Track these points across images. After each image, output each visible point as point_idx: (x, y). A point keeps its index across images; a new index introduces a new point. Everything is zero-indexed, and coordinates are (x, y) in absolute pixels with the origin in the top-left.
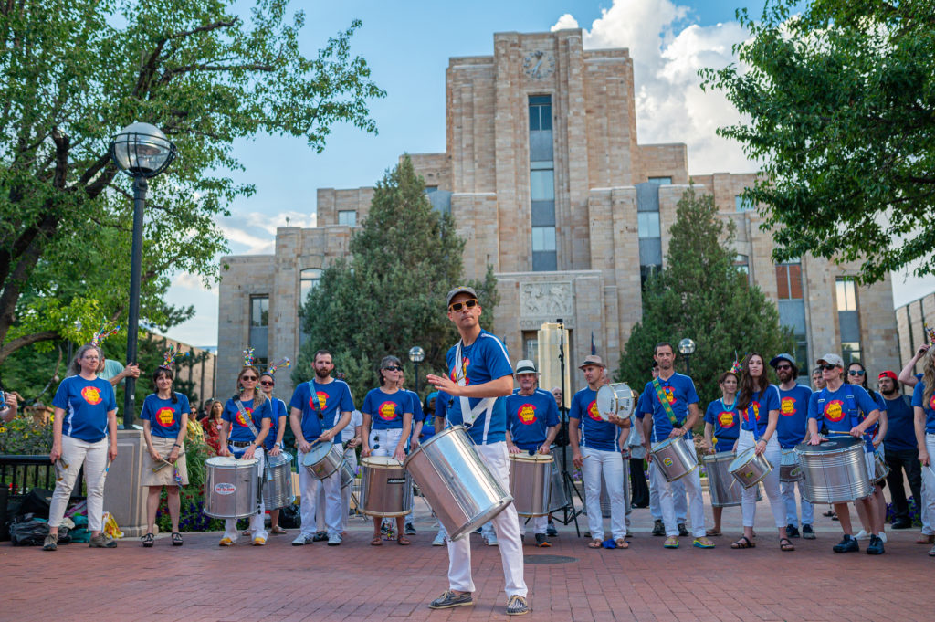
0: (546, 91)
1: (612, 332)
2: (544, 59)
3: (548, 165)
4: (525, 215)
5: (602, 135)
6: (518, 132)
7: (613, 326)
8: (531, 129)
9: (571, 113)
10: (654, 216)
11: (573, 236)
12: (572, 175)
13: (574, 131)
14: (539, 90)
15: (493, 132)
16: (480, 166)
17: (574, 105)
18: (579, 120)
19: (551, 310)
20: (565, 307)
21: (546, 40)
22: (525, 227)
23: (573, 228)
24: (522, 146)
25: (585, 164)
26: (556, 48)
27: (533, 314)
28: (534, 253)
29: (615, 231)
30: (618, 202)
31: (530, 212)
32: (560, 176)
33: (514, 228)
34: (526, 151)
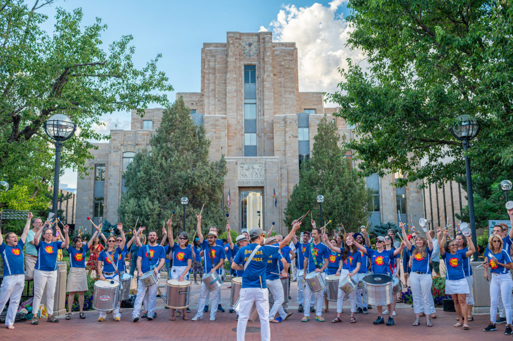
0: (253, 63)
1: (284, 188)
2: (253, 46)
3: (254, 101)
4: (241, 127)
5: (281, 87)
6: (239, 84)
7: (285, 185)
8: (245, 82)
9: (266, 75)
10: (306, 130)
11: (265, 138)
12: (266, 107)
13: (267, 84)
14: (249, 63)
15: (226, 83)
16: (218, 101)
17: (267, 71)
18: (269, 79)
19: (253, 177)
20: (261, 175)
21: (254, 37)
22: (241, 133)
23: (265, 134)
24: (240, 91)
25: (272, 102)
26: (259, 41)
27: (244, 178)
28: (245, 146)
29: (287, 137)
30: (288, 122)
31: (243, 125)
32: (260, 107)
33: (235, 133)
34: (242, 93)
